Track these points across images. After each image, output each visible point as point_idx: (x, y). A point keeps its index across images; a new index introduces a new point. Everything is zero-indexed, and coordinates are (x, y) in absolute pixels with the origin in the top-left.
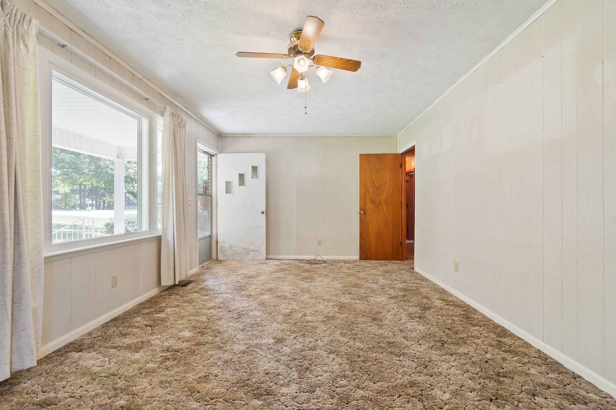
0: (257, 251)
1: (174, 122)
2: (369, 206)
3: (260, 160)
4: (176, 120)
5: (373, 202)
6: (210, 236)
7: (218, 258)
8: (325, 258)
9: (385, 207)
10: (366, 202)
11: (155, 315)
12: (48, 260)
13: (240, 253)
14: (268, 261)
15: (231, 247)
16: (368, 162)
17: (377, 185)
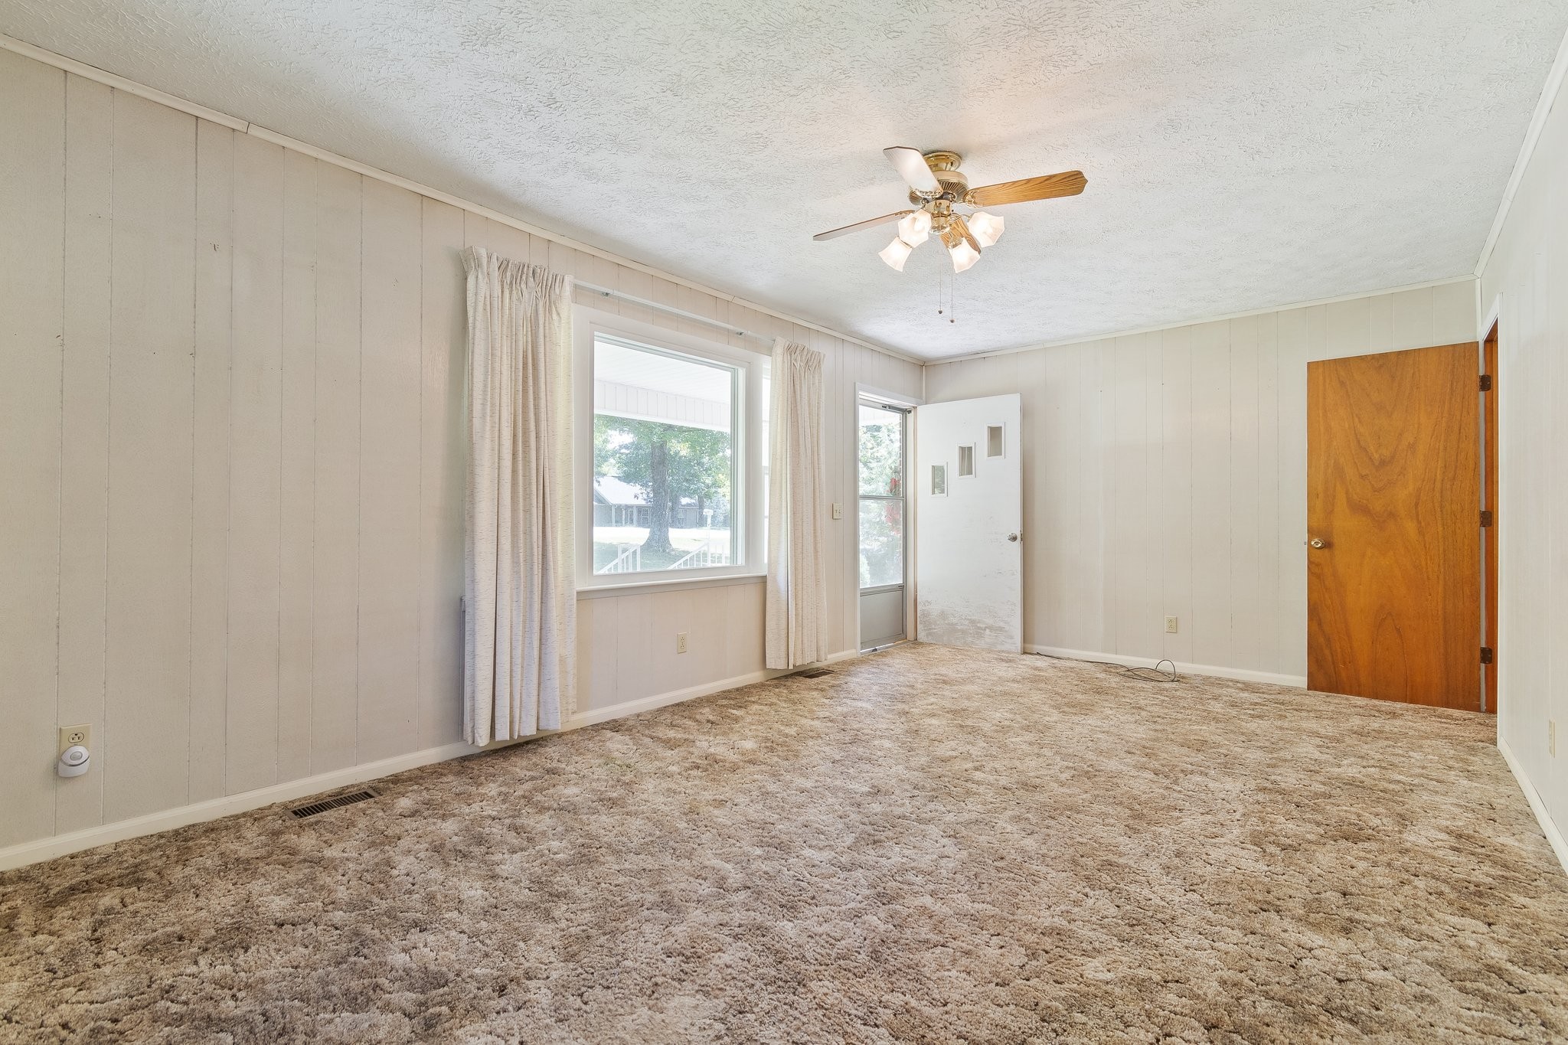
0: (1001, 630)
1: (793, 361)
2: (1345, 523)
3: (1006, 411)
4: (799, 358)
5: (1360, 508)
6: (902, 588)
7: (918, 637)
8: (1183, 667)
9: (1410, 527)
10: (1332, 512)
11: (729, 710)
12: (583, 596)
13: (963, 632)
14: (1024, 656)
15: (943, 615)
16: (1342, 384)
17: (1376, 456)
